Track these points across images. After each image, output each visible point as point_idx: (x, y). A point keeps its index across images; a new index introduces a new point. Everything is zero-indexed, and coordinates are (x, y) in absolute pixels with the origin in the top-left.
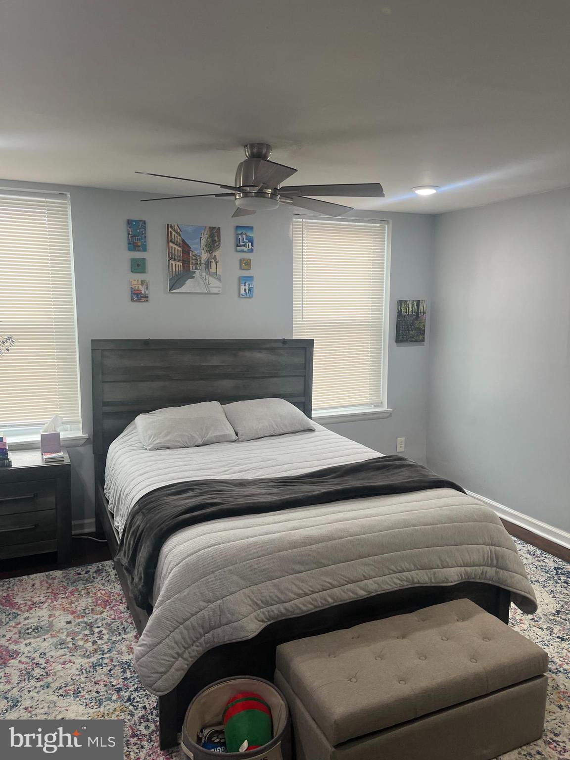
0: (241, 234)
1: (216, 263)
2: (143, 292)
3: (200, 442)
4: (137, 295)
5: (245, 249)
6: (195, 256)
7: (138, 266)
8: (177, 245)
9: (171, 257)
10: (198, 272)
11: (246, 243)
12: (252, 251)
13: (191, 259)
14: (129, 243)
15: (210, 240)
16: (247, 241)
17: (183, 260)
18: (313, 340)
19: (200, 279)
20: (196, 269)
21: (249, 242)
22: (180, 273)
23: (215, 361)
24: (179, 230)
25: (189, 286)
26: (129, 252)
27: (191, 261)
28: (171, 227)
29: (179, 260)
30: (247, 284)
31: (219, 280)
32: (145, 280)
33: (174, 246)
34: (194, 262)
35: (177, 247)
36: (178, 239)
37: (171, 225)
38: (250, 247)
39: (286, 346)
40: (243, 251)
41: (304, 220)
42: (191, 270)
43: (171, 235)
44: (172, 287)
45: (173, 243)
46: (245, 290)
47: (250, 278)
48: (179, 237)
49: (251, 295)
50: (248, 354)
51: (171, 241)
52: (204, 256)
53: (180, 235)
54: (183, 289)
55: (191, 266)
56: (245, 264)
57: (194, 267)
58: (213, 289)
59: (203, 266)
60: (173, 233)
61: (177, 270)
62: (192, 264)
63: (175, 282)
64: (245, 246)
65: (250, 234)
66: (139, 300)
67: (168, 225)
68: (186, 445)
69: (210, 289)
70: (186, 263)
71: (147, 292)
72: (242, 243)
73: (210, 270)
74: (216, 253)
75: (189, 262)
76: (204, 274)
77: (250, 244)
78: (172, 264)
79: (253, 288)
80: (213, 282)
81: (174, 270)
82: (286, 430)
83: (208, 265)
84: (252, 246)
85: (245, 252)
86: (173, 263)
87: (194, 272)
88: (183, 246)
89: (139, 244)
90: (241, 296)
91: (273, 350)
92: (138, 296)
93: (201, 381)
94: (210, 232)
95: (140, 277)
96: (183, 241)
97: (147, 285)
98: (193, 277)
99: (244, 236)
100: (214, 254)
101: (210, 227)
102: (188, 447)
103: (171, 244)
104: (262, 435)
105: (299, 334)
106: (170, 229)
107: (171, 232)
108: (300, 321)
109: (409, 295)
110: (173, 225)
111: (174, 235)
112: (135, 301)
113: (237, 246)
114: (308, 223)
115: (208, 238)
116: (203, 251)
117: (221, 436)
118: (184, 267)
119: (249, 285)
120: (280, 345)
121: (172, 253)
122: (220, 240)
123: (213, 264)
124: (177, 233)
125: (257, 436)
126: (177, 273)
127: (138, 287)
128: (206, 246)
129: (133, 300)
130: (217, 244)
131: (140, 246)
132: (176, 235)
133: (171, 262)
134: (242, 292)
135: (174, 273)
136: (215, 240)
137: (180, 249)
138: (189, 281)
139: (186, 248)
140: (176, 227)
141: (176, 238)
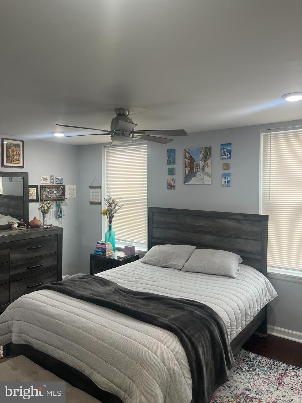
0: (223, 148)
1: (208, 167)
2: (172, 185)
3: (163, 265)
4: (170, 186)
5: (226, 157)
6: (197, 164)
7: (171, 172)
8: (188, 159)
9: (185, 166)
10: (198, 173)
11: (226, 154)
12: (230, 158)
13: (194, 166)
14: (167, 161)
15: (205, 155)
16: (227, 152)
17: (191, 167)
18: (268, 216)
19: (199, 176)
20: (197, 171)
21: (228, 153)
22: (189, 174)
23: (202, 223)
25: (193, 181)
26: (167, 165)
28: (186, 150)
29: (189, 167)
30: (226, 178)
31: (210, 177)
32: (173, 179)
34: (196, 167)
35: (188, 161)
36: (189, 156)
37: (186, 149)
38: (229, 155)
39: (246, 218)
40: (224, 159)
41: (272, 133)
43: (185, 155)
44: (185, 182)
45: (186, 158)
46: (225, 182)
47: (228, 175)
49: (229, 185)
50: (222, 221)
51: (185, 158)
52: (202, 164)
53: (190, 154)
54: (191, 182)
55: (194, 170)
56: (227, 166)
57: (196, 170)
58: (206, 182)
59: (201, 169)
60: (187, 153)
61: (188, 172)
63: (187, 178)
64: (225, 155)
65: (229, 148)
66: (171, 189)
67: (184, 149)
69: (204, 182)
70: (192, 168)
71: (174, 185)
72: (223, 154)
73: (205, 171)
74: (209, 162)
75: (194, 168)
76: (201, 174)
77: (229, 154)
78: (185, 170)
79: (230, 180)
80: (206, 178)
81: (186, 172)
83: (204, 168)
84: (230, 154)
85: (226, 159)
87: (196, 173)
88: (191, 159)
89: (172, 161)
90: (223, 186)
91: (238, 220)
92: (170, 187)
93: (195, 234)
94: (205, 150)
95: (172, 177)
96: (191, 157)
97: (174, 181)
98: (195, 176)
99: (225, 150)
100: (207, 162)
101: (205, 147)
102: (157, 266)
103: (185, 159)
104: (196, 271)
106: (185, 152)
107: (185, 153)
108: (268, 202)
111: (187, 154)
112: (169, 189)
113: (221, 156)
115: (204, 153)
116: (201, 161)
117: (174, 265)
118: (191, 171)
119: (228, 179)
120: (242, 217)
121: (185, 164)
122: (210, 154)
123: (206, 168)
124: (188, 153)
125: (192, 270)
126: (188, 174)
127: (170, 182)
128: (202, 158)
129: (168, 188)
130: (209, 156)
131: (172, 162)
132: (188, 154)
133: (186, 169)
134: (224, 183)
135: (186, 174)
136: (208, 154)
137: (190, 161)
138: (193, 179)
139: (192, 160)
140: (188, 150)
141: (188, 156)
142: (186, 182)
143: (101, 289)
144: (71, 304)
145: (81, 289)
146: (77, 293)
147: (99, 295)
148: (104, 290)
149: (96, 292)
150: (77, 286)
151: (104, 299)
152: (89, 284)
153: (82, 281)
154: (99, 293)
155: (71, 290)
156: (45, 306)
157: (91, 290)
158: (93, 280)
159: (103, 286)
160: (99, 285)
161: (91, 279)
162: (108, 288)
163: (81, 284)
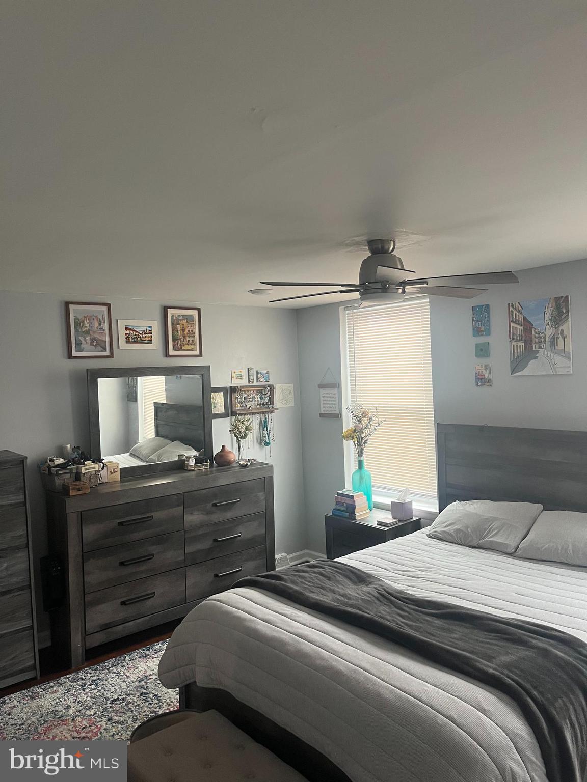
1: (564, 338)
2: (486, 377)
3: (475, 543)
4: (481, 379)
6: (539, 333)
7: (483, 351)
8: (518, 324)
9: (513, 338)
10: (541, 351)
13: (533, 337)
14: (474, 329)
15: (555, 313)
17: (525, 340)
19: (544, 359)
20: (540, 347)
22: (521, 354)
23: (556, 456)
24: (520, 308)
25: (531, 368)
26: (473, 338)
27: (534, 339)
28: (512, 306)
29: (520, 340)
31: (568, 358)
32: (489, 365)
33: (515, 325)
34: (537, 340)
35: (518, 327)
36: (520, 318)
37: (512, 304)
42: (534, 349)
43: (512, 315)
44: (513, 372)
45: (515, 322)
48: (520, 316)
51: (512, 321)
52: (549, 332)
53: (521, 313)
54: (526, 372)
55: (534, 346)
57: (537, 347)
58: (560, 369)
59: (548, 344)
60: (514, 312)
61: (519, 350)
62: (535, 343)
63: (518, 364)
66: (482, 385)
67: (509, 304)
68: (460, 542)
69: (557, 369)
70: (528, 342)
71: (490, 377)
73: (557, 348)
74: (564, 327)
75: (532, 341)
76: (550, 353)
78: (514, 345)
80: (560, 360)
81: (516, 351)
83: (554, 341)
86: (515, 343)
87: (538, 352)
88: (525, 324)
89: (483, 329)
92: (482, 381)
94: (556, 303)
95: (485, 361)
96: (525, 318)
97: (490, 370)
98: (536, 358)
100: (561, 328)
101: (556, 298)
102: (462, 545)
103: (512, 324)
104: (550, 559)
106: (511, 309)
107: (512, 311)
110: (514, 304)
111: (515, 314)
112: (479, 386)
115: (553, 310)
116: (547, 327)
117: (498, 544)
118: (526, 347)
121: (513, 333)
122: (568, 311)
123: (561, 340)
124: (519, 311)
126: (519, 354)
127: (482, 372)
128: (551, 320)
129: (477, 385)
130: (565, 315)
131: (482, 331)
132: (517, 313)
133: (513, 343)
135: (516, 354)
136: (562, 312)
137: (522, 328)
138: (532, 363)
139: (528, 326)
140: (517, 305)
141: (517, 317)
142: (515, 370)
143: (353, 591)
144: (297, 619)
145: (315, 590)
146: (308, 597)
147: (351, 602)
148: (358, 593)
149: (343, 596)
150: (307, 583)
151: (361, 613)
152: (329, 579)
153: (315, 573)
154: (349, 599)
155: (296, 591)
156: (251, 620)
157: (334, 592)
158: (337, 572)
159: (355, 583)
160: (349, 583)
161: (331, 569)
162: (365, 589)
163: (314, 578)
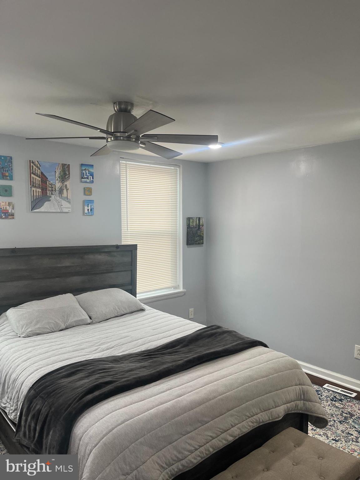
0: (85, 170)
1: (67, 190)
2: (10, 211)
3: (63, 326)
4: (5, 213)
5: (88, 181)
6: (51, 184)
7: (7, 191)
8: (37, 176)
9: (33, 185)
10: (53, 196)
11: (88, 176)
12: (92, 182)
13: (48, 187)
15: (62, 173)
16: (89, 175)
17: (42, 188)
18: (137, 245)
19: (55, 201)
20: (52, 194)
21: (91, 175)
22: (39, 197)
23: (67, 262)
24: (38, 165)
25: (46, 207)
27: (48, 188)
28: (33, 162)
29: (38, 187)
30: (90, 205)
31: (69, 202)
32: (11, 202)
33: (35, 177)
34: (50, 189)
35: (37, 178)
36: (39, 172)
37: (33, 161)
38: (91, 179)
39: (119, 250)
40: (86, 182)
41: (127, 162)
42: (48, 195)
43: (33, 169)
44: (33, 208)
45: (35, 174)
46: (88, 210)
47: (92, 202)
48: (39, 171)
49: (92, 214)
50: (91, 257)
51: (33, 173)
52: (58, 185)
53: (39, 169)
54: (42, 209)
56: (88, 191)
57: (50, 193)
58: (64, 209)
59: (57, 192)
60: (34, 167)
61: (37, 194)
62: (49, 191)
63: (36, 203)
64: (87, 178)
65: (91, 170)
66: (6, 218)
67: (30, 161)
68: (53, 330)
69: (63, 209)
70: (44, 189)
71: (13, 212)
72: (85, 176)
73: (62, 195)
74: (67, 183)
75: (47, 189)
76: (58, 198)
77: (91, 177)
78: (33, 190)
79: (93, 208)
80: (64, 203)
81: (35, 195)
82: (126, 312)
83: (61, 191)
84: (93, 178)
85: (88, 183)
86: (34, 189)
87: (50, 197)
88: (42, 177)
89: (7, 174)
90: (85, 214)
91: (109, 253)
92: (6, 215)
93: (57, 279)
94: (63, 167)
95: (7, 199)
96: (42, 173)
97: (13, 206)
98: (50, 200)
99: (87, 172)
100: (65, 183)
101: (62, 164)
102: (55, 332)
103: (32, 175)
104: (110, 317)
105: (126, 241)
106: (32, 164)
107: (32, 166)
108: (125, 232)
109: (194, 214)
110: (34, 161)
111: (35, 169)
112: (3, 218)
113: (82, 178)
114: (129, 164)
115: (61, 172)
116: (57, 182)
117: (80, 320)
118: (42, 193)
119: (91, 206)
120: (115, 249)
121: (33, 182)
122: (69, 174)
123: (65, 191)
124: (37, 167)
125: (106, 318)
126: (37, 197)
127: (6, 207)
128: (59, 177)
130: (67, 176)
131: (7, 176)
132: (37, 169)
133: (33, 189)
134: (86, 211)
135: (35, 197)
136: (66, 174)
137: (40, 179)
138: (46, 204)
139: (44, 179)
140: (36, 163)
141: (36, 171)
